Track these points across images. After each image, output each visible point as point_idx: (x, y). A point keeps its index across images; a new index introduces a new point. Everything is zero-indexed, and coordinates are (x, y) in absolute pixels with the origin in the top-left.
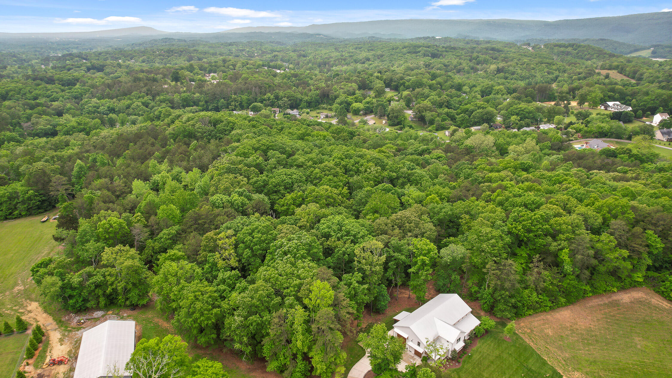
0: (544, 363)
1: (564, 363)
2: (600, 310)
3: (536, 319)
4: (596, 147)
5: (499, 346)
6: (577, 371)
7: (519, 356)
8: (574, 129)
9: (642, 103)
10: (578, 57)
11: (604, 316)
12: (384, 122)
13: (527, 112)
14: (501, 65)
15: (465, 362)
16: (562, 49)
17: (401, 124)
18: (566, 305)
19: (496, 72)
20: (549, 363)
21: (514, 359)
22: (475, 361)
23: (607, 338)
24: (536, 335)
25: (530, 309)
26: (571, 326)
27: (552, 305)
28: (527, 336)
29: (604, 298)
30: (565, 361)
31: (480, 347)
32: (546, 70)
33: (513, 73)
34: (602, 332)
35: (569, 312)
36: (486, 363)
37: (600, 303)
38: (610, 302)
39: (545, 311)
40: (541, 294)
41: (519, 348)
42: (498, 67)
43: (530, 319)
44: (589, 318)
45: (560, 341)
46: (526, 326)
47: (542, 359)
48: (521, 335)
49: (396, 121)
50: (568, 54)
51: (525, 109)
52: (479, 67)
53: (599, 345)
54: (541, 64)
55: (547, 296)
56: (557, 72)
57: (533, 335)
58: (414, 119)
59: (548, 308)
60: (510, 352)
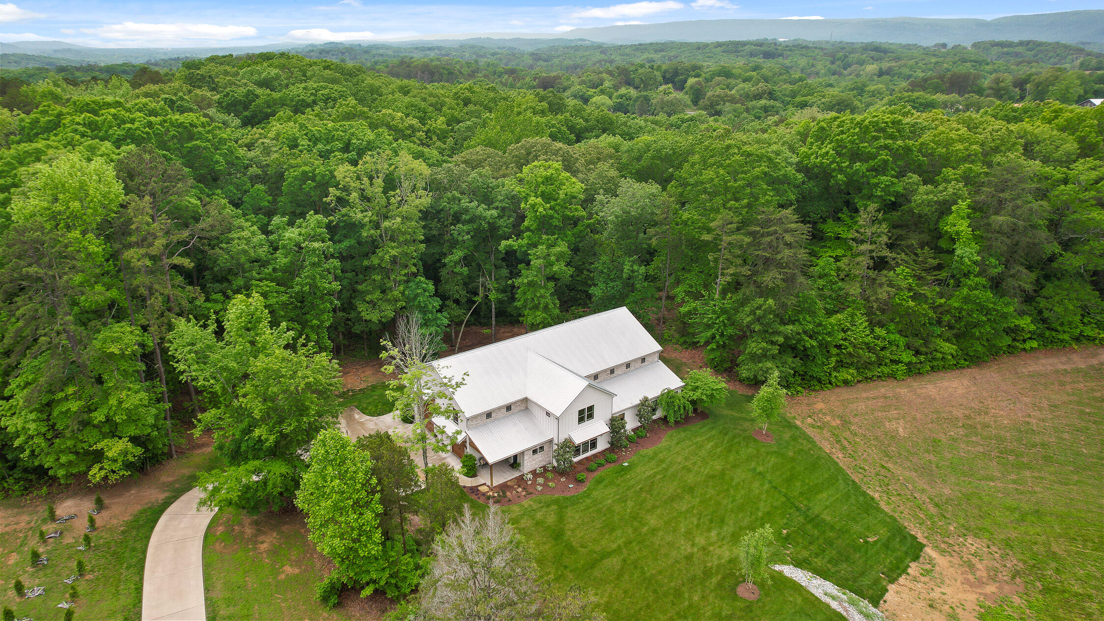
0: (869, 506)
1: (933, 510)
2: (1062, 384)
3: (864, 395)
5: (729, 451)
6: (976, 536)
7: (789, 480)
11: (1075, 398)
14: (887, 65)
15: (599, 481)
18: (957, 366)
20: (883, 505)
21: (767, 486)
22: (632, 482)
23: (1079, 454)
24: (856, 434)
25: (849, 366)
26: (968, 417)
27: (914, 360)
28: (828, 435)
29: (1075, 357)
30: (937, 505)
31: (669, 449)
34: (1066, 436)
35: (966, 382)
36: (670, 488)
37: (1061, 367)
38: (1092, 367)
39: (892, 376)
40: (881, 325)
41: (793, 460)
42: (881, 69)
43: (845, 393)
44: (1027, 400)
45: (928, 451)
46: (831, 411)
47: (864, 494)
48: (810, 432)
52: (846, 72)
53: (1052, 469)
54: (963, 62)
55: (900, 332)
57: (847, 434)
59: (902, 367)
60: (760, 469)
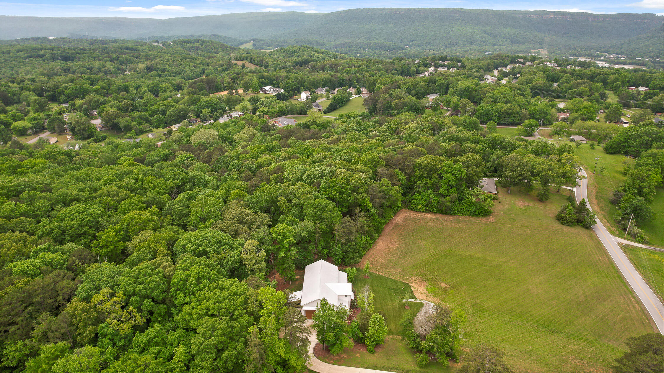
4: (286, 123)
8: (262, 112)
9: (287, 85)
10: (207, 51)
11: (398, 236)
12: (69, 137)
13: (215, 104)
14: (149, 63)
16: (191, 45)
17: (93, 137)
19: (146, 71)
23: (408, 249)
26: (389, 251)
28: (373, 269)
32: (192, 64)
33: (164, 71)
34: (404, 246)
42: (147, 66)
45: (391, 263)
49: (86, 134)
50: (197, 48)
51: (212, 101)
52: (124, 67)
53: (408, 256)
56: (202, 66)
57: (376, 267)
58: (104, 129)
